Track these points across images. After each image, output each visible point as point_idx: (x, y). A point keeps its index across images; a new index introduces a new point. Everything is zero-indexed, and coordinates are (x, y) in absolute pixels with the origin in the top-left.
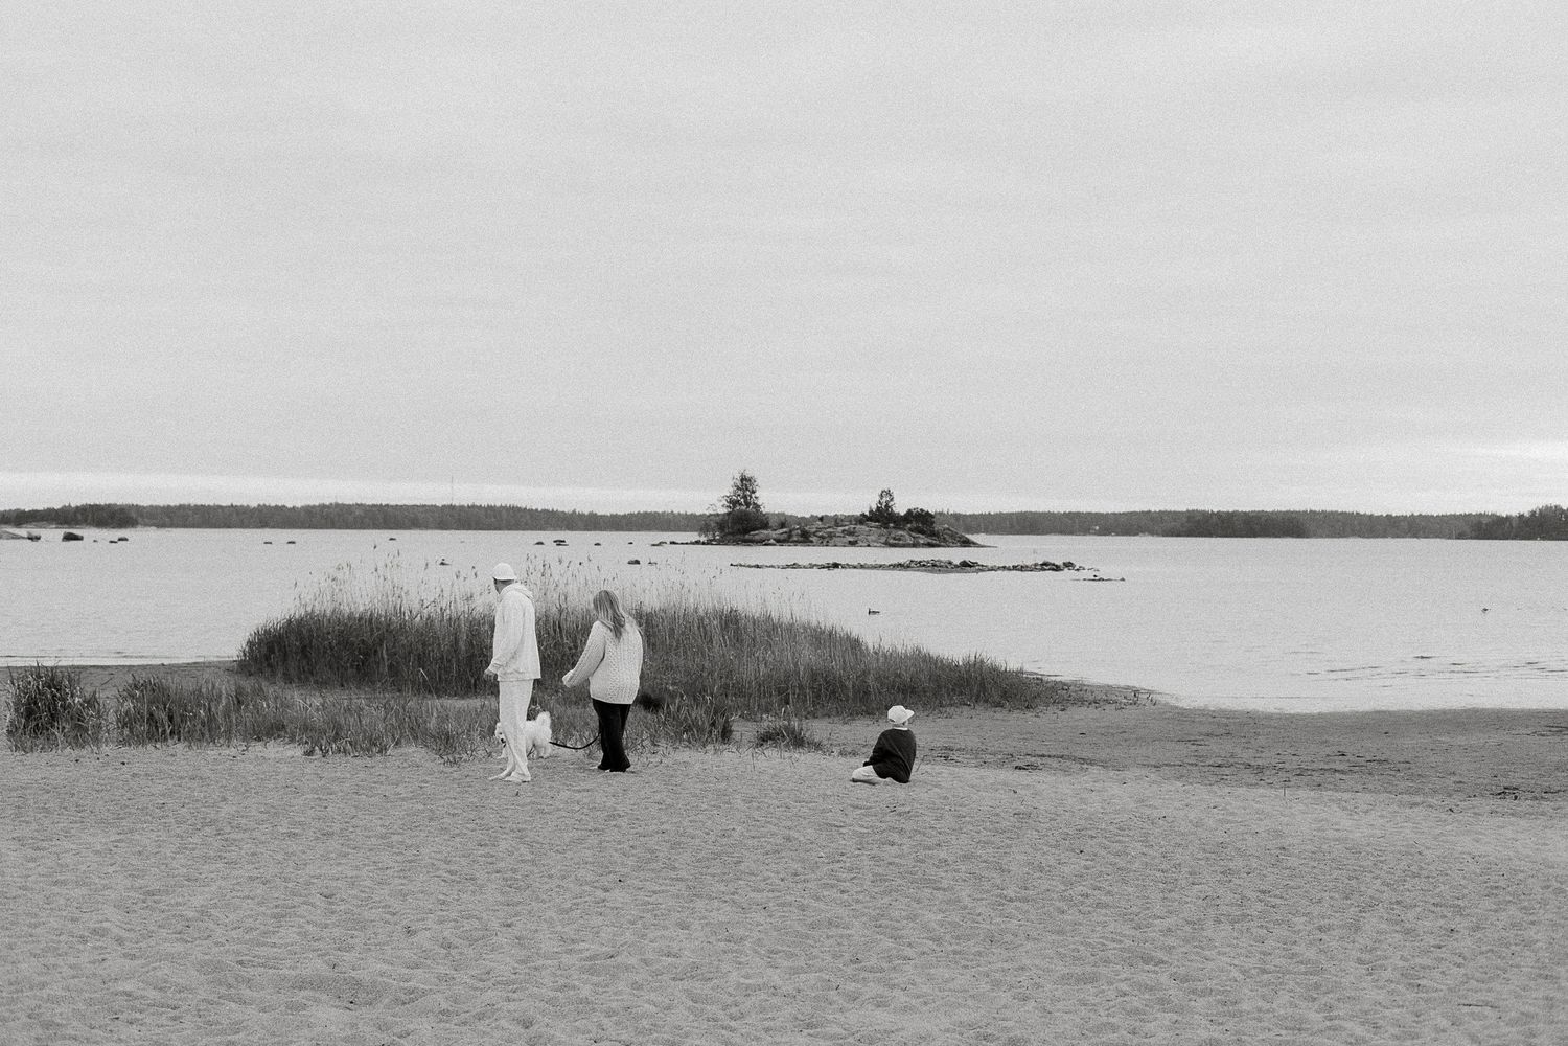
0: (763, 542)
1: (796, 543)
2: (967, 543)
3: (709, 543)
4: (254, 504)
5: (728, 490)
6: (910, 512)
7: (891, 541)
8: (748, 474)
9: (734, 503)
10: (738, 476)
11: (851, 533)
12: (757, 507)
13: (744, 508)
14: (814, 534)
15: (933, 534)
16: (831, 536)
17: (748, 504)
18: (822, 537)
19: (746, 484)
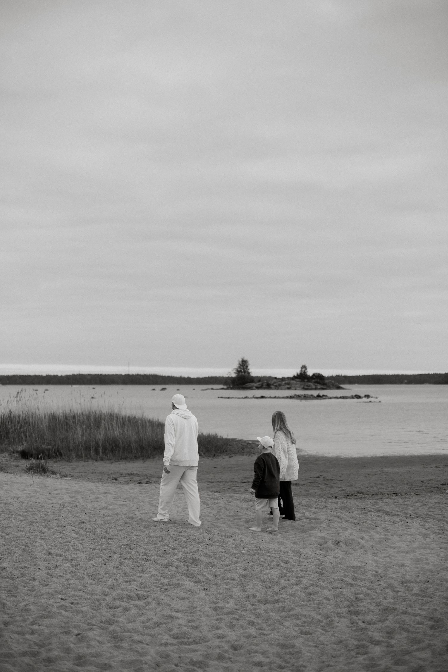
0: (250, 388)
1: (265, 388)
2: (339, 388)
3: (227, 389)
4: (44, 374)
5: (236, 365)
6: (314, 375)
7: (306, 387)
8: (245, 359)
9: (238, 372)
10: (241, 360)
11: (288, 384)
12: (249, 373)
13: (243, 374)
14: (273, 384)
15: (324, 384)
16: (280, 385)
17: (245, 372)
18: (276, 386)
19: (244, 364)
